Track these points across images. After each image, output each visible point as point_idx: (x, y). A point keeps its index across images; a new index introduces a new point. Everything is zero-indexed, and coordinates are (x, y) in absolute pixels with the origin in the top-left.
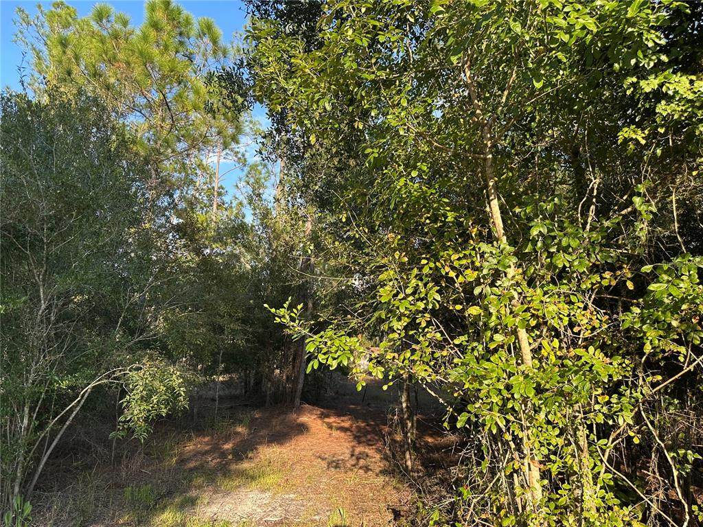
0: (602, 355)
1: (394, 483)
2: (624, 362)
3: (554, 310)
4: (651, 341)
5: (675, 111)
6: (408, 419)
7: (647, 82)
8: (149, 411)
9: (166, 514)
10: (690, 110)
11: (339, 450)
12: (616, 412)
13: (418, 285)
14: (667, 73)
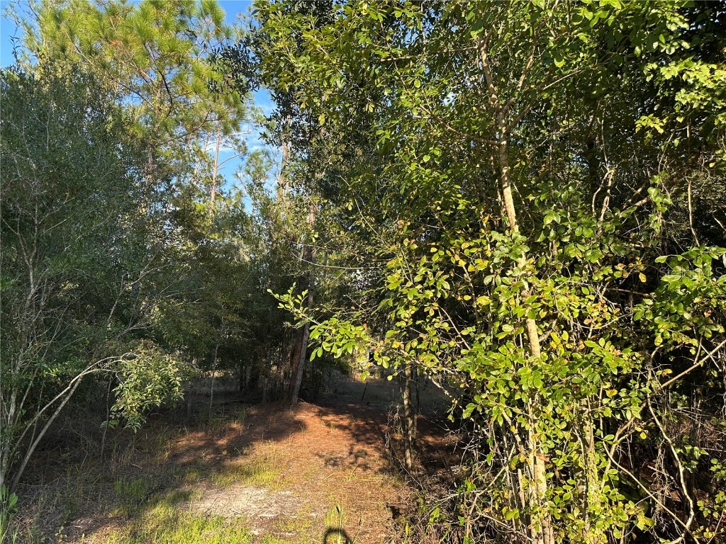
0: (612, 347)
1: (393, 482)
2: (634, 355)
3: (565, 301)
4: (662, 334)
5: (694, 99)
6: (409, 416)
7: (667, 69)
8: (143, 401)
9: (158, 508)
10: (709, 99)
11: (336, 447)
12: (625, 406)
13: (426, 273)
14: (687, 60)
